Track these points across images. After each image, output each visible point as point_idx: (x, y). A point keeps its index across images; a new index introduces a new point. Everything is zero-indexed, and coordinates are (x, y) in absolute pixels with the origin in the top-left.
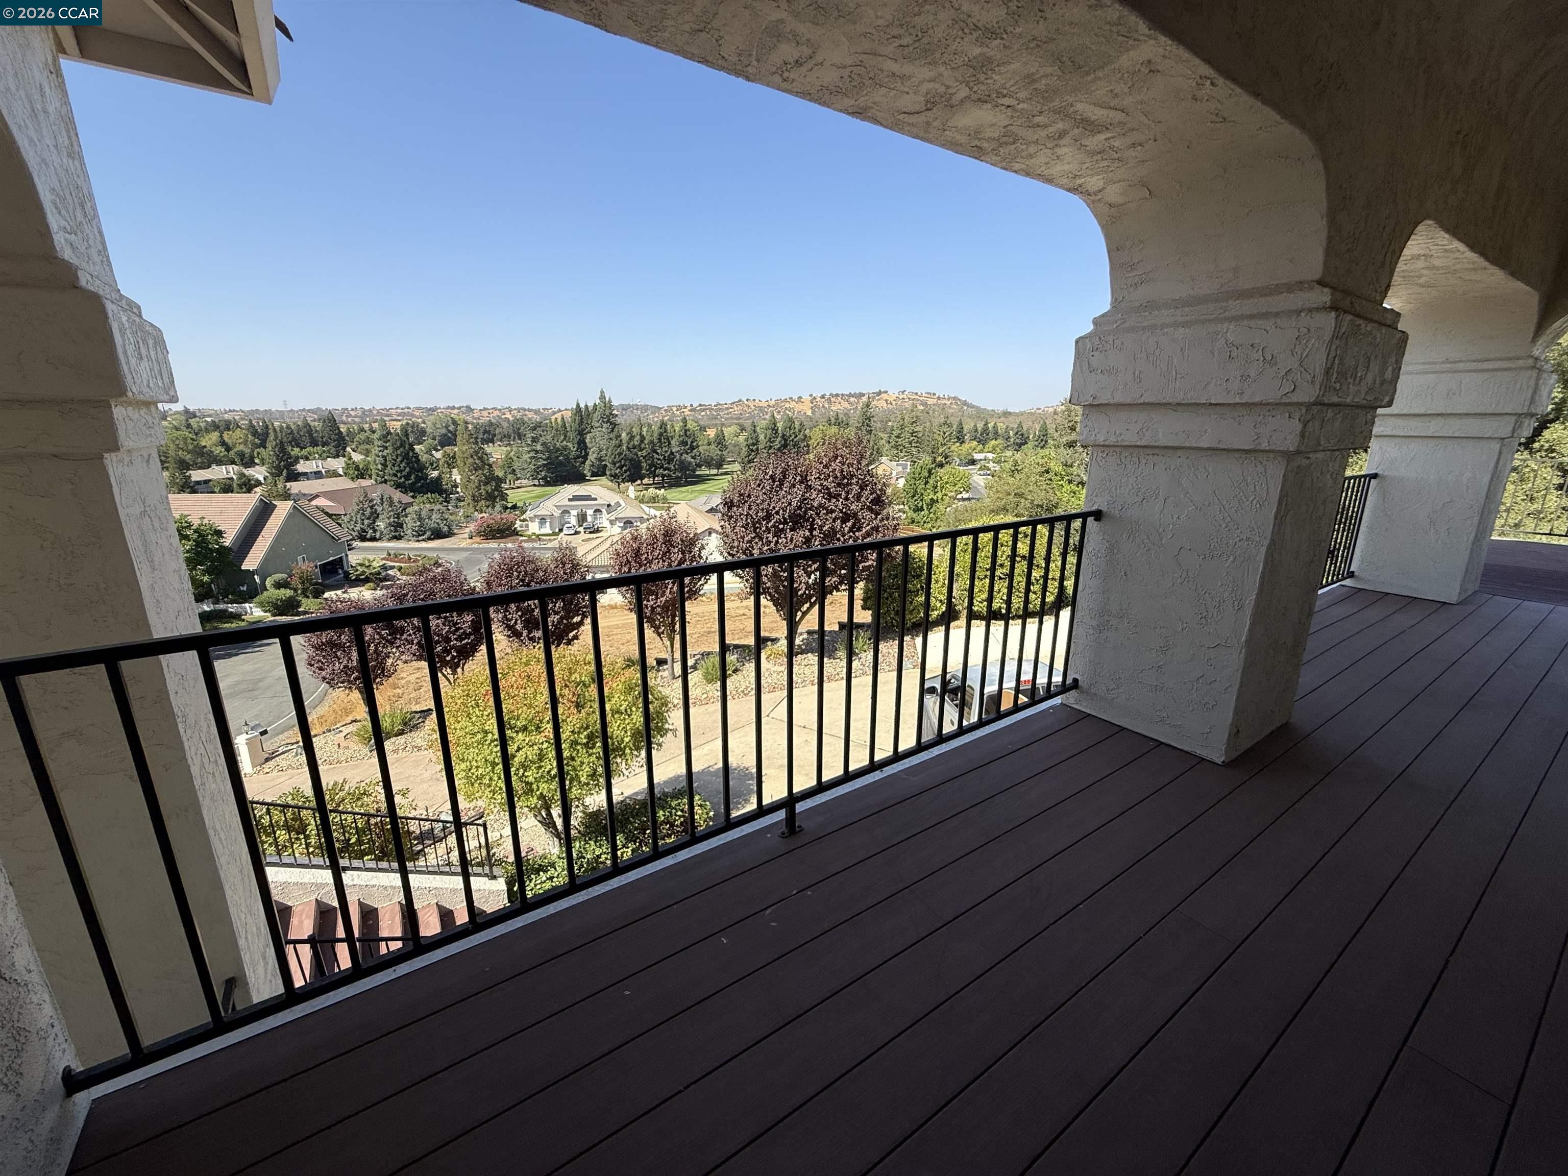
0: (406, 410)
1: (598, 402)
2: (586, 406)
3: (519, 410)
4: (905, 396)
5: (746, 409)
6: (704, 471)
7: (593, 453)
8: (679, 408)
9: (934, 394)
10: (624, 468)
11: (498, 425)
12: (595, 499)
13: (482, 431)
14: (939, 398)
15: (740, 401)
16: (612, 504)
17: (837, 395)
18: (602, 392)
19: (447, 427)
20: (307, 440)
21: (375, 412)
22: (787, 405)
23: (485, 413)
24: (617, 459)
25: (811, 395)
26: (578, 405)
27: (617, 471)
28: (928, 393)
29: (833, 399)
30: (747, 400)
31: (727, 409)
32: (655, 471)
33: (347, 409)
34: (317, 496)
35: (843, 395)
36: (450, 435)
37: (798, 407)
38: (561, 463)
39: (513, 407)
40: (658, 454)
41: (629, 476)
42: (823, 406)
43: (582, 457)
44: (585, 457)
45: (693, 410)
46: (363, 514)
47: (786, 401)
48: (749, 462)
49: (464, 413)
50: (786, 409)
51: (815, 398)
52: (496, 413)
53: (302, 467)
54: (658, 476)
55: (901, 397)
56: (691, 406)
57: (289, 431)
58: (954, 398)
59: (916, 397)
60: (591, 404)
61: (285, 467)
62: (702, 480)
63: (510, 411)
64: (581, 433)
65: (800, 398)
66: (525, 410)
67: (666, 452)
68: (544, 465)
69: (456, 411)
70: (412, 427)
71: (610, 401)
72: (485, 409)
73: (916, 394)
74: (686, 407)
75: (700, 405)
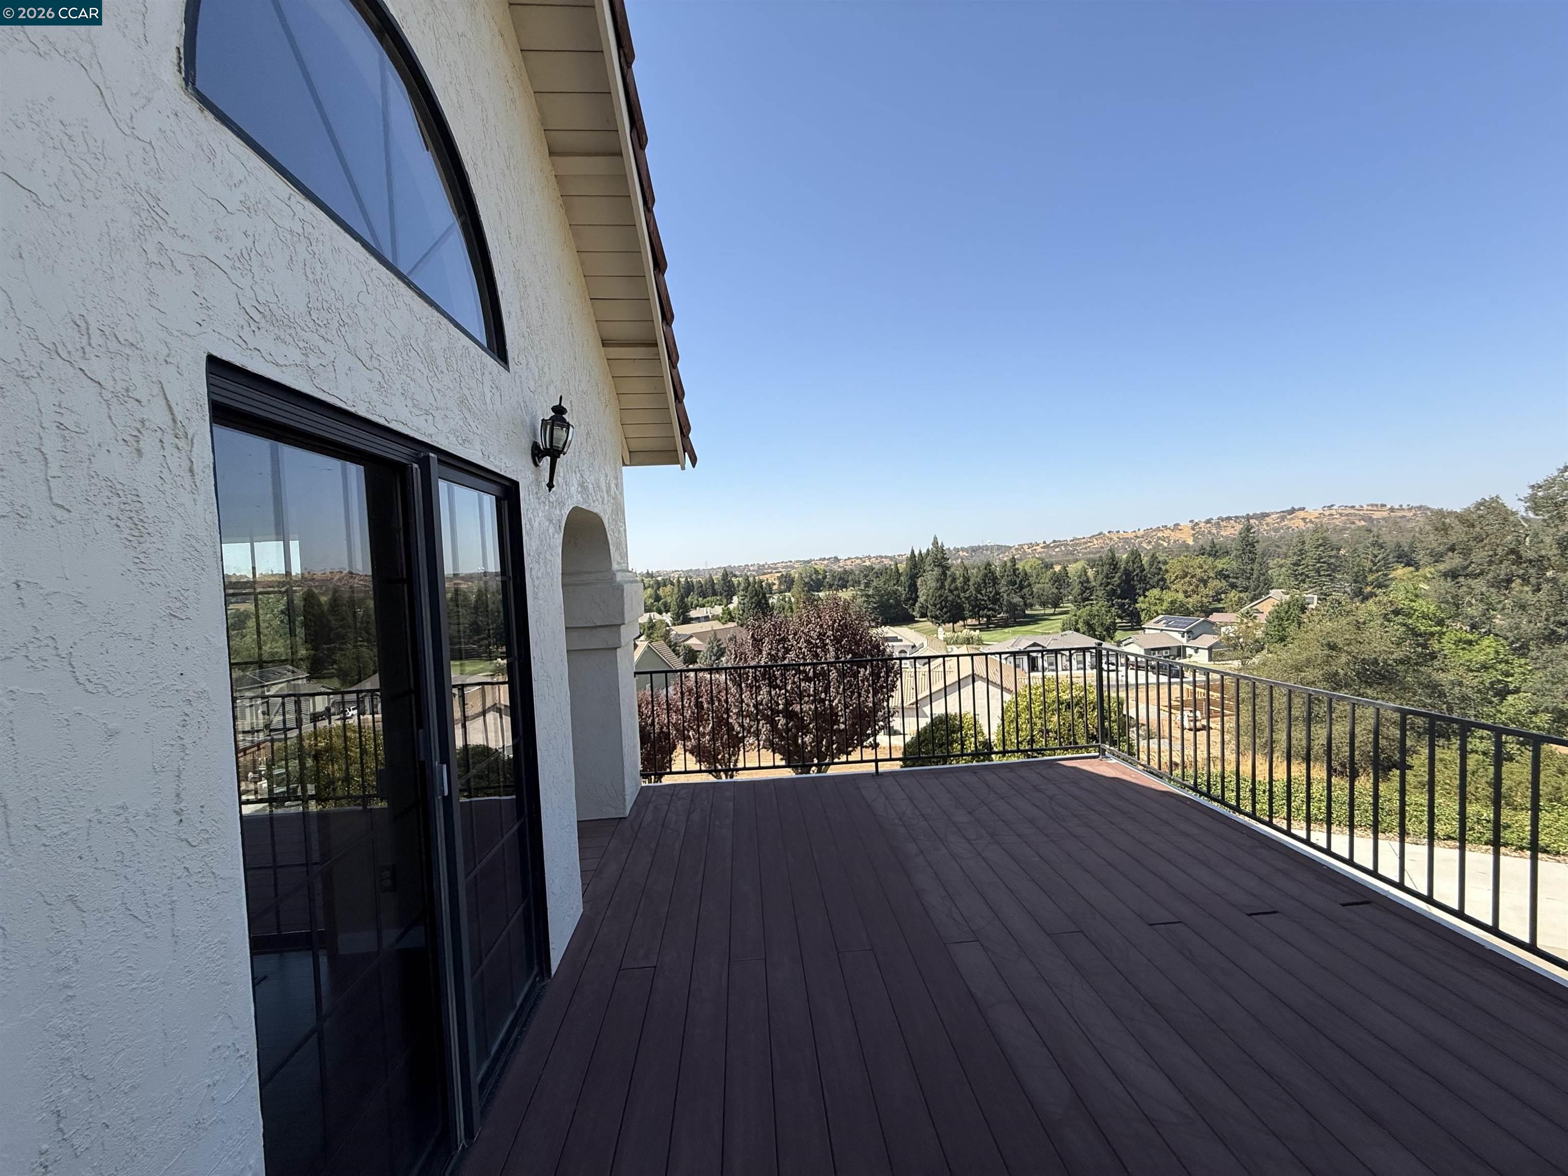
0: (789, 564)
1: (931, 547)
2: (920, 553)
3: (876, 558)
4: (1334, 512)
5: (1108, 541)
6: (1038, 610)
7: (923, 595)
8: (1031, 546)
9: (1383, 506)
10: (945, 610)
11: (852, 572)
12: (901, 641)
13: (837, 579)
14: (1392, 510)
15: (1100, 534)
16: (917, 645)
17: (1229, 518)
18: (935, 538)
19: (810, 576)
20: (710, 591)
21: (766, 566)
22: (1160, 534)
23: (849, 562)
24: (938, 601)
25: (1191, 521)
26: (913, 552)
27: (938, 613)
28: (1372, 505)
29: (1224, 524)
30: (1109, 532)
31: (1086, 543)
32: (979, 611)
33: (748, 565)
34: (691, 637)
35: (1237, 517)
36: (811, 583)
37: (1177, 535)
38: (891, 606)
39: (872, 556)
40: (982, 594)
41: (949, 617)
42: (1210, 532)
43: (912, 599)
44: (915, 600)
45: (1047, 546)
46: (712, 651)
47: (1158, 529)
48: (1085, 600)
49: (832, 563)
50: (1159, 538)
51: (1197, 524)
52: (858, 561)
53: (693, 614)
54: (983, 617)
55: (1327, 513)
56: (1044, 542)
57: (700, 585)
58: (1420, 508)
59: (1352, 511)
60: (924, 551)
61: (682, 613)
62: (1035, 620)
63: (870, 559)
64: (913, 578)
65: (1177, 525)
66: (882, 557)
67: (991, 592)
68: (875, 608)
69: (826, 562)
70: (786, 577)
71: (942, 546)
72: (849, 559)
73: (1353, 507)
74: (1038, 545)
75: (1054, 541)
